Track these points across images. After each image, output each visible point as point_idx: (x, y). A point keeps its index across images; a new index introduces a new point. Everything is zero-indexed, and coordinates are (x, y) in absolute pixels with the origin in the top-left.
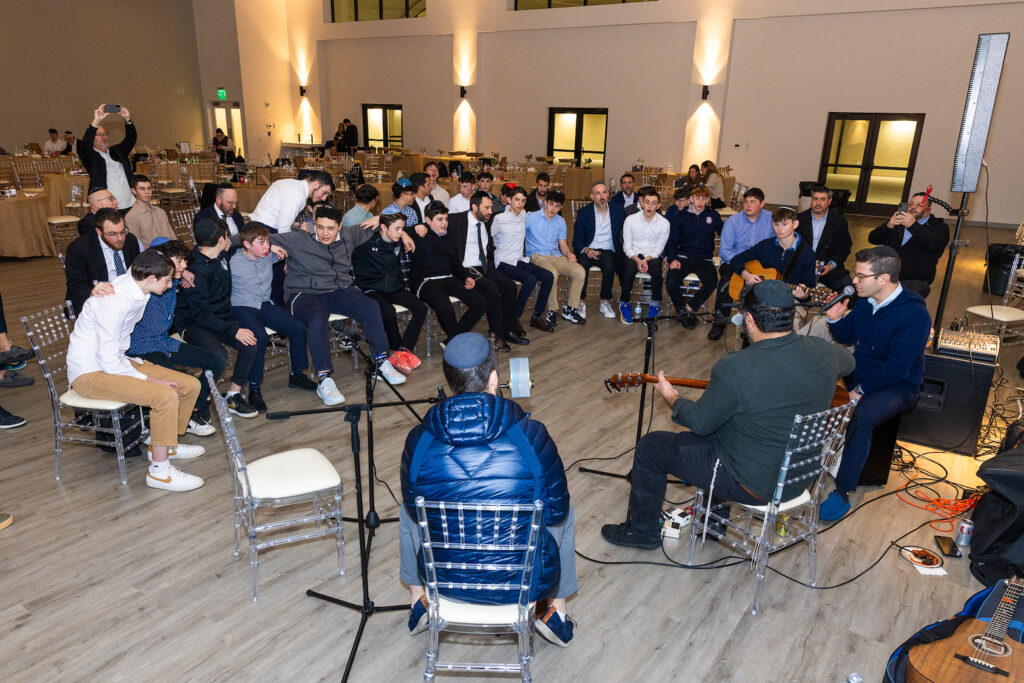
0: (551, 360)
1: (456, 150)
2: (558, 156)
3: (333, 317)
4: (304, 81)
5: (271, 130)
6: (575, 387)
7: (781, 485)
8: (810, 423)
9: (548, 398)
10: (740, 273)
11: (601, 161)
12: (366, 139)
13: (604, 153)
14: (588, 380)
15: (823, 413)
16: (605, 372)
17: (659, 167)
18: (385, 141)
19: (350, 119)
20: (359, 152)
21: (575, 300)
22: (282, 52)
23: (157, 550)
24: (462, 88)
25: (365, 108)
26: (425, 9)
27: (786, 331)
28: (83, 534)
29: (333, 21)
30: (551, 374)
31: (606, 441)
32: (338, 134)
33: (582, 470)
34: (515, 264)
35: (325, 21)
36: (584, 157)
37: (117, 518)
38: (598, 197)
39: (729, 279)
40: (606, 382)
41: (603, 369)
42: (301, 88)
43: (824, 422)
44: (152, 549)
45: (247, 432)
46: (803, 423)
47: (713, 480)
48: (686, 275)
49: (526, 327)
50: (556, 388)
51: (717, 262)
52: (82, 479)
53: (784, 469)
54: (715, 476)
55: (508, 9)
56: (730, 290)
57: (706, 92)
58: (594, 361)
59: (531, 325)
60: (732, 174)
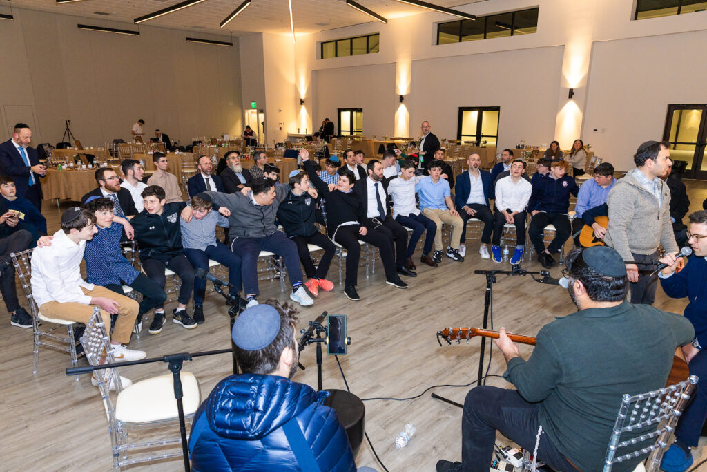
0: (430, 290)
1: (396, 136)
2: (464, 139)
3: (263, 254)
4: (303, 96)
5: (281, 126)
6: (445, 315)
7: (609, 463)
8: (642, 403)
9: (420, 324)
10: (590, 225)
11: (495, 143)
12: (340, 131)
13: (497, 137)
14: (457, 309)
15: (658, 391)
16: (472, 302)
17: (536, 146)
18: (352, 131)
19: (329, 118)
20: (333, 138)
21: (455, 243)
22: (290, 79)
23: (69, 446)
24: (401, 96)
25: (340, 111)
26: (378, 44)
27: (618, 300)
28: (25, 425)
29: (322, 58)
30: (428, 303)
31: (460, 368)
32: (322, 128)
33: (434, 396)
34: (408, 215)
35: (317, 58)
36: (483, 139)
37: (57, 412)
38: (473, 163)
39: (581, 229)
40: (438, 334)
41: (471, 300)
42: (301, 100)
43: (658, 401)
44: (66, 445)
45: (184, 340)
46: (633, 403)
47: (536, 448)
48: (545, 226)
49: (416, 262)
50: (430, 315)
51: (571, 215)
52: (52, 373)
53: (612, 447)
54: (538, 443)
55: (432, 44)
56: (580, 237)
57: (571, 93)
58: (465, 293)
59: (422, 261)
60: (591, 150)
